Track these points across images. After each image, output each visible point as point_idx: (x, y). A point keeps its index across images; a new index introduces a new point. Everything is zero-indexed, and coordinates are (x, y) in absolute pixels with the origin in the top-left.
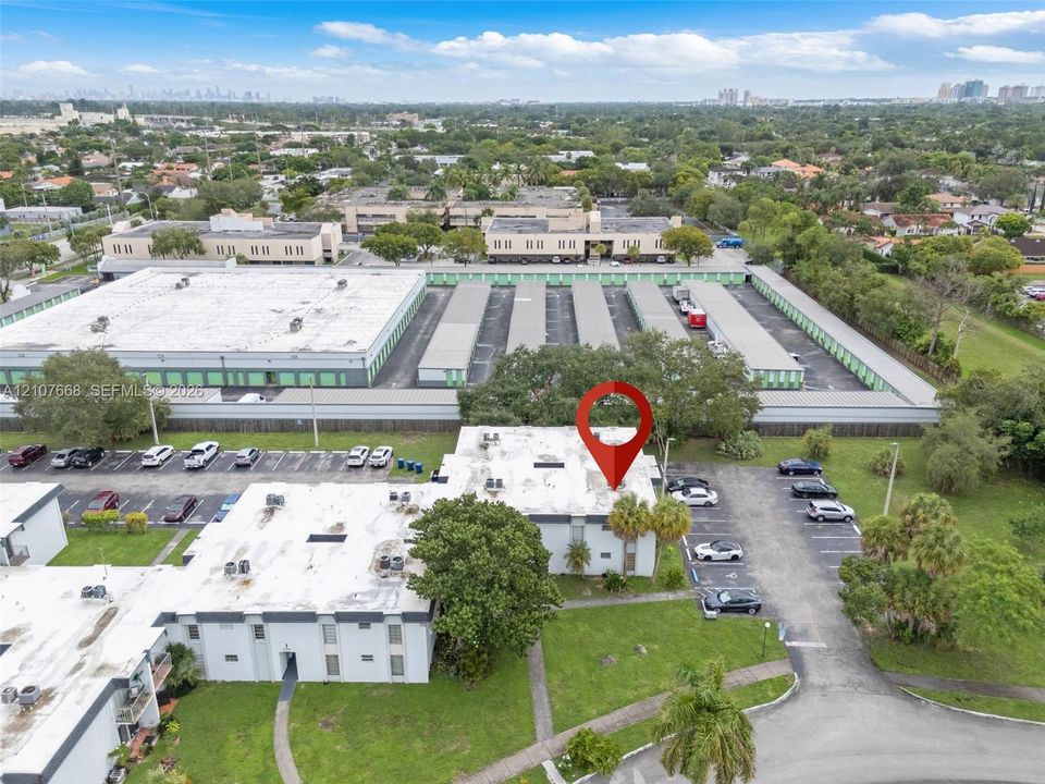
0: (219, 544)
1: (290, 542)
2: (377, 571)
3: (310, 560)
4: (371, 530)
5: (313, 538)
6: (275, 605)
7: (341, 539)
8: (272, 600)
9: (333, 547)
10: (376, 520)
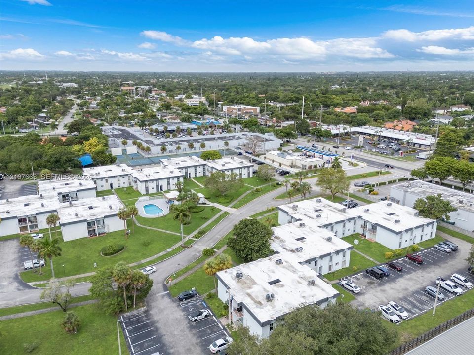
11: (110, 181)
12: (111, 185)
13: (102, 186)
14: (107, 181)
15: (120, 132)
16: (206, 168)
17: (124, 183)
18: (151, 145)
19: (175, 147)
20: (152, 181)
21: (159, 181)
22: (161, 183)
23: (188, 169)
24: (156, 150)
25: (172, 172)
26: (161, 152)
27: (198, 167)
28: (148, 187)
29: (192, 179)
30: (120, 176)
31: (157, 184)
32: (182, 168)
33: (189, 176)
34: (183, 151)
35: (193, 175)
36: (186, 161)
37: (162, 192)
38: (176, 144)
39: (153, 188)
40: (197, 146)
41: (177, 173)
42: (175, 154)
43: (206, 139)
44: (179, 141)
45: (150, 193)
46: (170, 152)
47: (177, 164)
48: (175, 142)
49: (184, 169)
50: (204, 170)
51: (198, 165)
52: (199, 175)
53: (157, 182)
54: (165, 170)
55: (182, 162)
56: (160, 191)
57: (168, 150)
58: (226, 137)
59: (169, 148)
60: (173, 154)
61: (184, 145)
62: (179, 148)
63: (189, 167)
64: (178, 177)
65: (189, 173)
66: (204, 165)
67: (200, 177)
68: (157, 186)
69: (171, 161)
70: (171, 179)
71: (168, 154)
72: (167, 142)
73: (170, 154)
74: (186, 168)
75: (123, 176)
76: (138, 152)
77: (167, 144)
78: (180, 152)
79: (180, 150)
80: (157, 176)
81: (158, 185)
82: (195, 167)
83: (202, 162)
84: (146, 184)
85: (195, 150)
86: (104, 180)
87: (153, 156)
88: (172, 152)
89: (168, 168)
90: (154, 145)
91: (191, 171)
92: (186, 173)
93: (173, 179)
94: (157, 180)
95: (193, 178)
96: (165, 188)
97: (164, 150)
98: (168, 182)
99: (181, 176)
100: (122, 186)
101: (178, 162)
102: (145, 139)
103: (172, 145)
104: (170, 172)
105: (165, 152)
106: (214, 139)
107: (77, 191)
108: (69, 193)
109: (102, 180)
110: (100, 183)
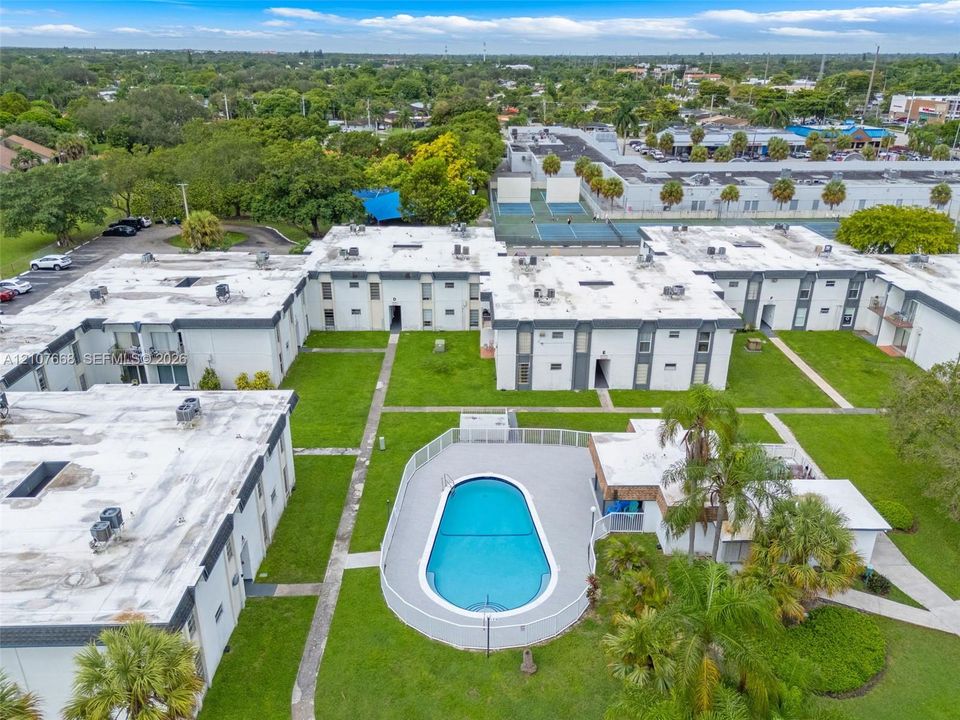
11: (391, 293)
12: (396, 312)
13: (355, 312)
14: (375, 293)
15: (559, 142)
16: (869, 291)
17: (450, 312)
18: (634, 179)
19: (716, 189)
20: (557, 326)
21: (596, 334)
22: (602, 345)
23: (767, 284)
24: (641, 196)
25: (674, 292)
26: (660, 204)
27: (820, 285)
28: (529, 357)
29: (777, 341)
30: (436, 276)
31: (582, 350)
32: (732, 277)
33: (763, 323)
34: (746, 208)
35: (781, 320)
36: (759, 245)
37: (604, 393)
38: (723, 183)
39: (556, 367)
40: (806, 193)
41: (704, 302)
42: (713, 215)
43: (848, 175)
44: (735, 174)
45: (536, 386)
46: (694, 207)
47: (711, 251)
48: (721, 177)
49: (743, 284)
50: (852, 299)
51: (823, 274)
52: (817, 322)
53: (583, 337)
54: (644, 276)
55: (738, 245)
56: (591, 385)
57: (687, 200)
58: (932, 173)
59: (693, 192)
60: (703, 215)
61: (755, 190)
62: (731, 196)
63: (775, 276)
64: (705, 329)
65: (768, 309)
66: (857, 278)
67: (822, 335)
68: (580, 359)
69: (688, 236)
70: (662, 335)
71: (685, 215)
72: (690, 174)
73: (693, 215)
74: (755, 277)
75: (449, 278)
76: (582, 199)
77: (687, 180)
78: (734, 208)
79: (733, 205)
80: (589, 307)
81: (587, 355)
82: (807, 277)
83: (846, 258)
84: (525, 337)
85: (794, 207)
86: (364, 287)
87: (629, 216)
88: (702, 208)
89: (661, 269)
90: (642, 178)
91: (781, 299)
92: (751, 305)
93: (674, 336)
94: (584, 327)
95: (781, 334)
96: (621, 376)
97: (672, 196)
98: (642, 346)
99: (722, 324)
100: (441, 322)
101: (717, 245)
102: (620, 160)
103: (705, 182)
104: (667, 291)
105: (675, 205)
106: (878, 175)
107: (177, 325)
108: (138, 326)
109: (354, 285)
110: (346, 297)
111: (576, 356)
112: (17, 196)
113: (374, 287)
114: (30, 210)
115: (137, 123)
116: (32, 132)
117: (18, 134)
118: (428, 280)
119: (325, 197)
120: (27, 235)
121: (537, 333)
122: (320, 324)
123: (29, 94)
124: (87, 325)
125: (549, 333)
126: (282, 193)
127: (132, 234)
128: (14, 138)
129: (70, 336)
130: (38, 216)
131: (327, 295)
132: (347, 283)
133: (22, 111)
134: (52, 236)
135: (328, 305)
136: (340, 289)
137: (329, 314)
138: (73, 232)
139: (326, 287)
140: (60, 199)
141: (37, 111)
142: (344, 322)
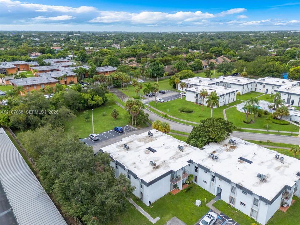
0: (286, 175)
1: (259, 164)
2: (236, 147)
3: (254, 156)
4: (230, 157)
5: (250, 162)
6: (268, 150)
7: (241, 158)
8: (269, 152)
9: (245, 157)
10: (226, 159)
11: (267, 87)
12: (267, 90)
13: (260, 89)
14: (264, 86)
21: (292, 96)
22: (293, 98)
39: (284, 100)
53: (290, 96)
68: (289, 100)
81: (290, 99)
86: (263, 85)
94: (290, 94)
96: (296, 104)
107: (231, 83)
108: (226, 83)
109: (261, 85)
110: (259, 86)
111: (288, 99)
112: (220, 67)
113: (264, 85)
114: (221, 69)
115: (249, 56)
116: (228, 57)
117: (226, 57)
118: (274, 86)
119: (272, 73)
120: (220, 73)
121: (282, 93)
122: (254, 90)
123: (232, 48)
124: (221, 82)
125: (284, 94)
126: (263, 71)
127: (236, 76)
128: (225, 58)
129: (219, 82)
130: (222, 70)
131: (256, 86)
132: (260, 84)
133: (229, 52)
134: (223, 74)
135: (256, 87)
136: (258, 85)
137: (256, 89)
138: (227, 74)
139: (256, 84)
140: (226, 68)
141: (231, 52)
142: (258, 91)
